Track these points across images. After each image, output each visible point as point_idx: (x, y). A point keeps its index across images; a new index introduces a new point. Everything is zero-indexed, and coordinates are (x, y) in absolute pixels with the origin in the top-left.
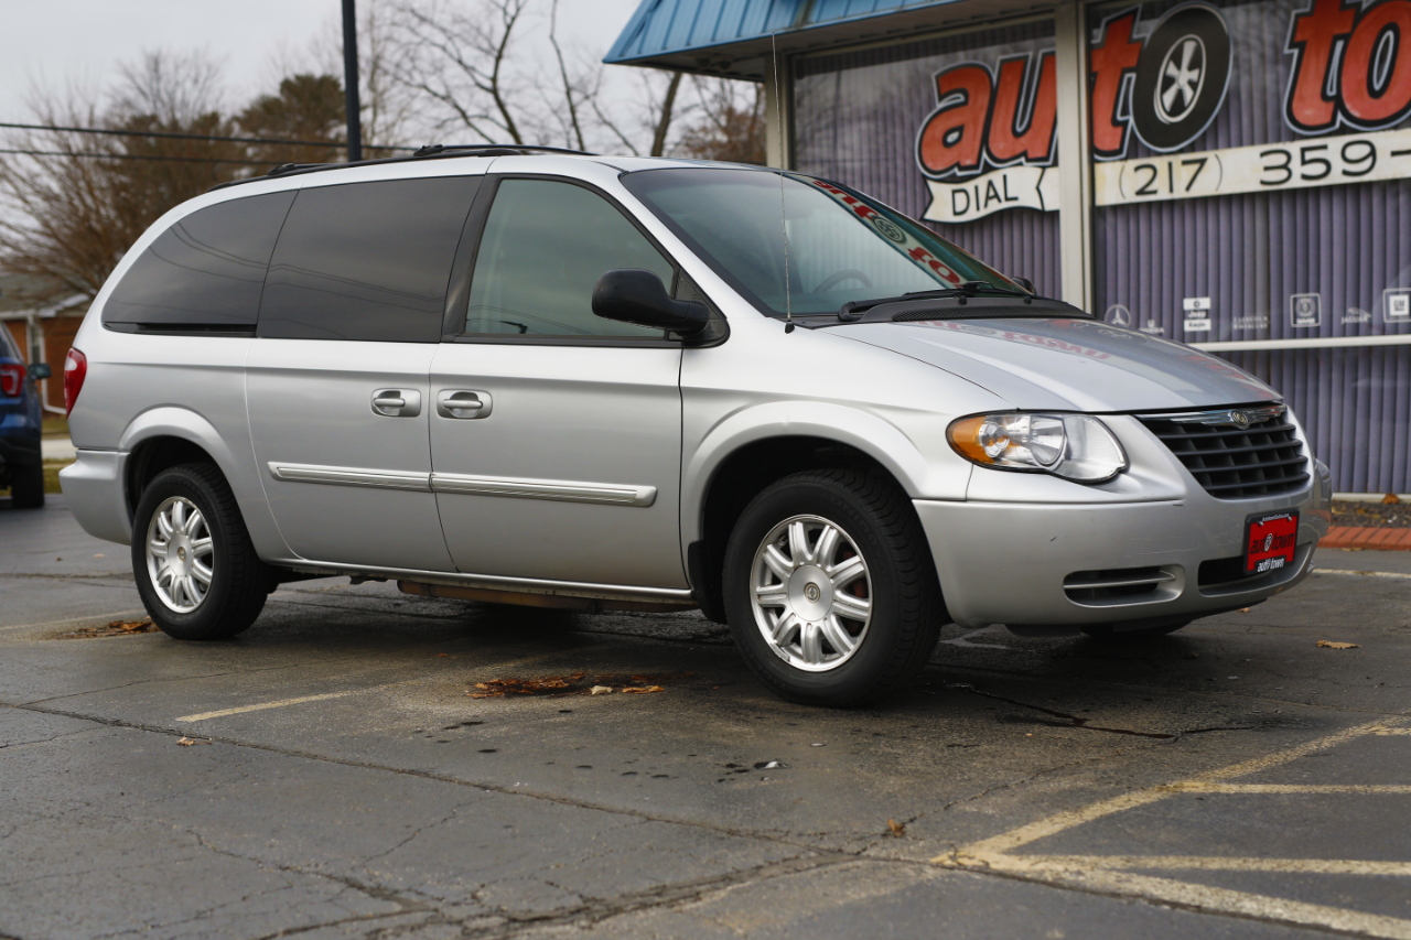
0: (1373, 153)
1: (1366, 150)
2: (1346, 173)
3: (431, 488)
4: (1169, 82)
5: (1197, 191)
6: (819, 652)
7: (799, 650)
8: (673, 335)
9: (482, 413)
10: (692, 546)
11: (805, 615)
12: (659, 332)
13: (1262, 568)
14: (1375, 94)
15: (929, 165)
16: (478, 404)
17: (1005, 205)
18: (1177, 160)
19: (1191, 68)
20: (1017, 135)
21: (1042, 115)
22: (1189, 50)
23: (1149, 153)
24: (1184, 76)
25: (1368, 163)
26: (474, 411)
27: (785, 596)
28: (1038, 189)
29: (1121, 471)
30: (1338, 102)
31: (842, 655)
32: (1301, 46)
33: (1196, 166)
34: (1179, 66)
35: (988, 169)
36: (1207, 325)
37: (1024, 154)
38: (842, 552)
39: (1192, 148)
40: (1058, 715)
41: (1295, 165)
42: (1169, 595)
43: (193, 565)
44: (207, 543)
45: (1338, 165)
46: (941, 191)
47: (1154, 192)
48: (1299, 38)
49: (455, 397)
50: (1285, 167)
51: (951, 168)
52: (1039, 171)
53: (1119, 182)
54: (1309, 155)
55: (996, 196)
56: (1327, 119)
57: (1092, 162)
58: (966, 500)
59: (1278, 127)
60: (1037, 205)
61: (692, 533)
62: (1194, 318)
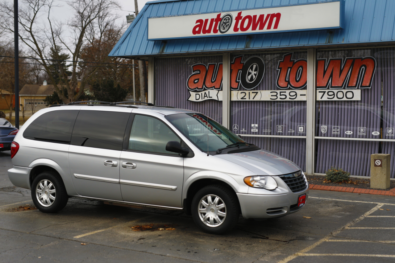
0: (296, 94)
1: (295, 94)
2: (290, 98)
3: (119, 183)
4: (250, 73)
5: (255, 99)
6: (213, 223)
7: (209, 222)
8: (181, 155)
9: (134, 167)
10: (184, 200)
11: (211, 215)
12: (178, 154)
13: (300, 206)
14: (297, 81)
15: (190, 87)
16: (133, 166)
17: (209, 98)
18: (251, 92)
19: (255, 71)
20: (212, 82)
21: (219, 78)
22: (254, 67)
23: (244, 90)
24: (253, 73)
25: (295, 96)
26: (131, 167)
27: (206, 211)
28: (217, 95)
29: (277, 188)
30: (289, 82)
31: (219, 224)
32: (281, 69)
33: (256, 94)
34: (252, 71)
35: (205, 90)
36: (257, 131)
37: (214, 87)
38: (220, 202)
39: (254, 89)
40: (262, 236)
41: (278, 95)
42: (284, 212)
43: (50, 196)
44: (54, 191)
45: (288, 97)
46: (193, 94)
47: (245, 99)
48: (280, 67)
49: (127, 164)
50: (276, 96)
51: (196, 88)
52: (218, 91)
53: (237, 96)
54: (282, 94)
55: (207, 96)
56: (286, 86)
57: (231, 90)
58: (248, 194)
59: (275, 87)
60: (217, 100)
61: (185, 197)
62: (254, 129)
